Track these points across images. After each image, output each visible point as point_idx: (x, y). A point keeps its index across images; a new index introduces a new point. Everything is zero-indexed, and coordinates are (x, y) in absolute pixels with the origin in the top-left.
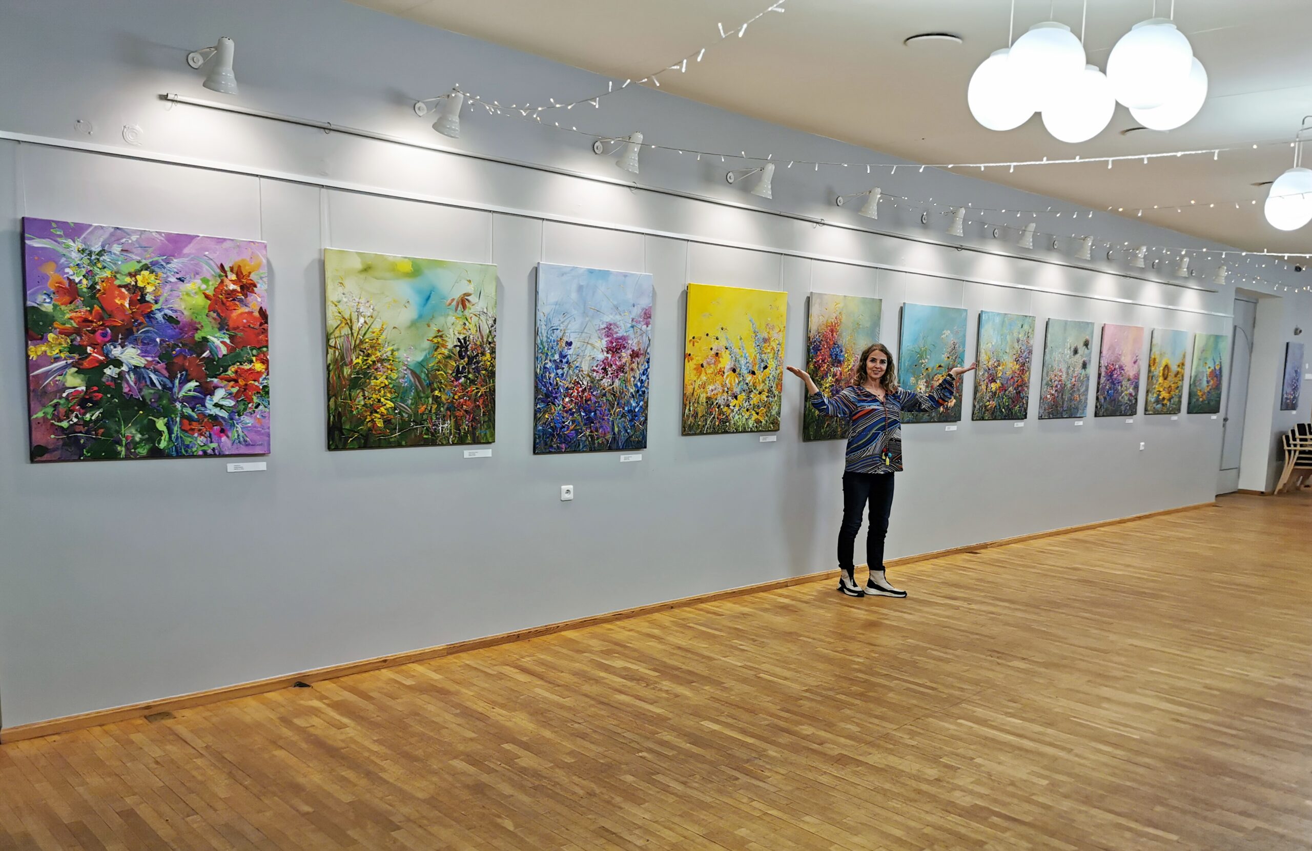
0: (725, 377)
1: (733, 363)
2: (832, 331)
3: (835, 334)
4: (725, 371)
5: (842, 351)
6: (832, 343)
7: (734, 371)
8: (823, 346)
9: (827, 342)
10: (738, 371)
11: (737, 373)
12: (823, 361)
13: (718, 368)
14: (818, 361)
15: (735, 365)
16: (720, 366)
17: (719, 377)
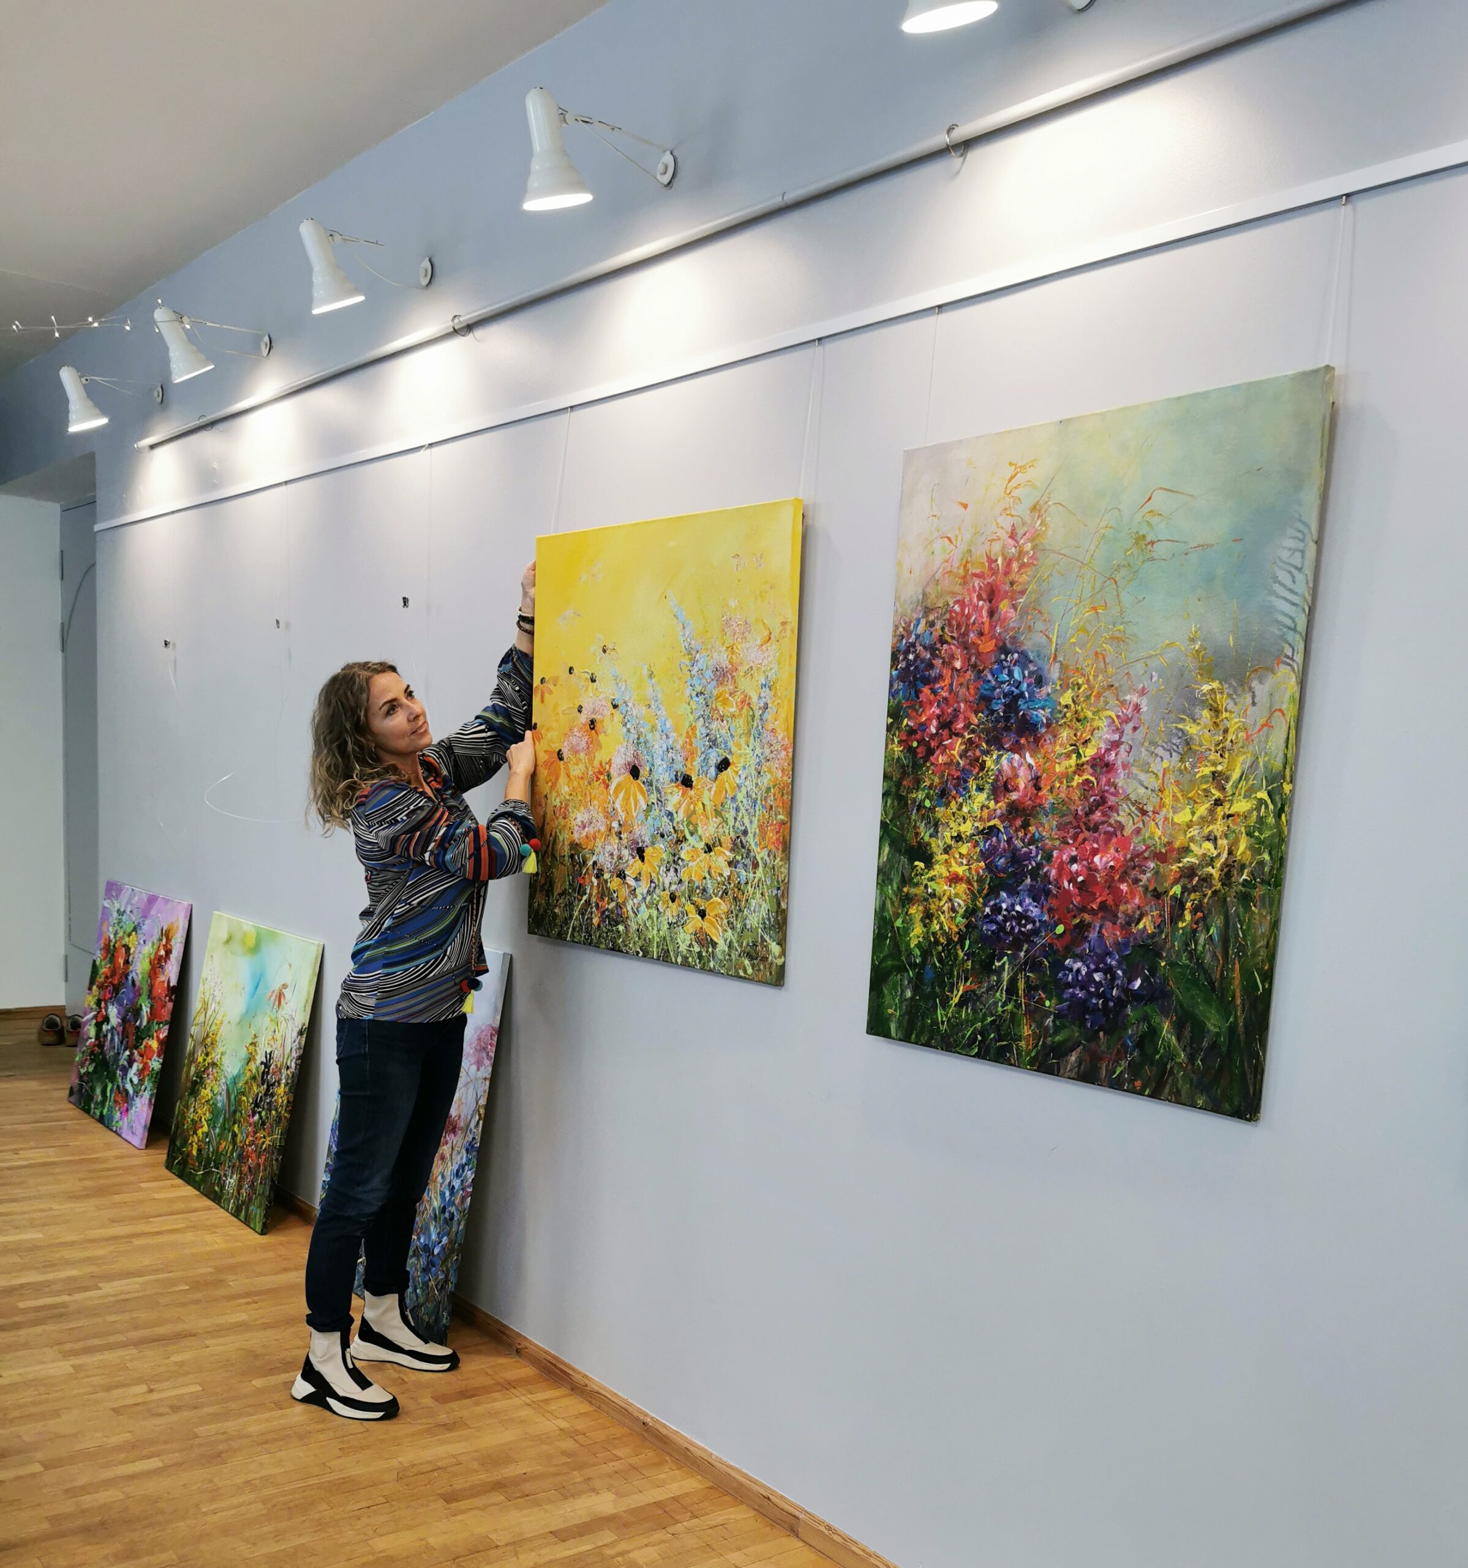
0: (612, 787)
1: (631, 749)
2: (992, 595)
3: (1004, 606)
4: (613, 773)
5: (1040, 681)
6: (987, 646)
7: (635, 772)
8: (948, 663)
9: (965, 646)
10: (644, 773)
11: (642, 778)
12: (946, 725)
13: (596, 763)
14: (924, 726)
15: (636, 756)
16: (601, 756)
17: (598, 788)
